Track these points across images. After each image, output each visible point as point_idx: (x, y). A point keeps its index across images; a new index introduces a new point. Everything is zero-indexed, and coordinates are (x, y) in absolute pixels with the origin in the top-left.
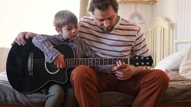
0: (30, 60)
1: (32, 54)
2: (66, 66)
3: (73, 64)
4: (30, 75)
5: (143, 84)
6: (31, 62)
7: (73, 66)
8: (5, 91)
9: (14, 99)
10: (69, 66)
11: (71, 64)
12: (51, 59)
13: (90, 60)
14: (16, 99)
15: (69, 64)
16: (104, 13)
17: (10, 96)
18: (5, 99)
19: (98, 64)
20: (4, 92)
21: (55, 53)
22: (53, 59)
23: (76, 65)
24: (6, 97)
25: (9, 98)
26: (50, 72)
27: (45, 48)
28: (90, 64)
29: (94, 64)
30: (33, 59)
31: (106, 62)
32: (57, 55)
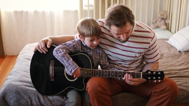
0: (51, 67)
1: (52, 62)
2: (84, 75)
3: (90, 74)
4: (51, 80)
5: (154, 93)
6: (52, 69)
7: (90, 75)
8: (31, 96)
9: (38, 103)
10: (86, 75)
11: (88, 74)
12: (71, 72)
13: (106, 72)
14: (40, 103)
15: (86, 74)
16: (121, 29)
17: (35, 100)
18: (31, 103)
19: (112, 76)
20: (29, 96)
21: (74, 66)
22: (73, 72)
23: (92, 76)
24: (31, 101)
25: (34, 102)
26: (69, 80)
27: (65, 61)
28: (106, 75)
29: (109, 75)
30: (54, 67)
31: (120, 74)
32: (76, 69)
